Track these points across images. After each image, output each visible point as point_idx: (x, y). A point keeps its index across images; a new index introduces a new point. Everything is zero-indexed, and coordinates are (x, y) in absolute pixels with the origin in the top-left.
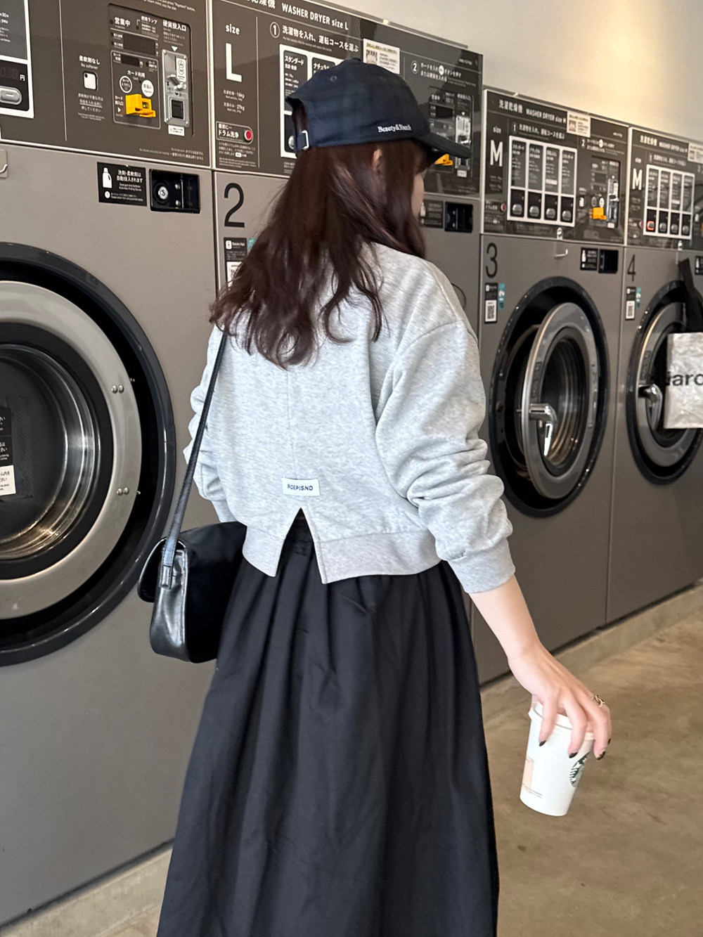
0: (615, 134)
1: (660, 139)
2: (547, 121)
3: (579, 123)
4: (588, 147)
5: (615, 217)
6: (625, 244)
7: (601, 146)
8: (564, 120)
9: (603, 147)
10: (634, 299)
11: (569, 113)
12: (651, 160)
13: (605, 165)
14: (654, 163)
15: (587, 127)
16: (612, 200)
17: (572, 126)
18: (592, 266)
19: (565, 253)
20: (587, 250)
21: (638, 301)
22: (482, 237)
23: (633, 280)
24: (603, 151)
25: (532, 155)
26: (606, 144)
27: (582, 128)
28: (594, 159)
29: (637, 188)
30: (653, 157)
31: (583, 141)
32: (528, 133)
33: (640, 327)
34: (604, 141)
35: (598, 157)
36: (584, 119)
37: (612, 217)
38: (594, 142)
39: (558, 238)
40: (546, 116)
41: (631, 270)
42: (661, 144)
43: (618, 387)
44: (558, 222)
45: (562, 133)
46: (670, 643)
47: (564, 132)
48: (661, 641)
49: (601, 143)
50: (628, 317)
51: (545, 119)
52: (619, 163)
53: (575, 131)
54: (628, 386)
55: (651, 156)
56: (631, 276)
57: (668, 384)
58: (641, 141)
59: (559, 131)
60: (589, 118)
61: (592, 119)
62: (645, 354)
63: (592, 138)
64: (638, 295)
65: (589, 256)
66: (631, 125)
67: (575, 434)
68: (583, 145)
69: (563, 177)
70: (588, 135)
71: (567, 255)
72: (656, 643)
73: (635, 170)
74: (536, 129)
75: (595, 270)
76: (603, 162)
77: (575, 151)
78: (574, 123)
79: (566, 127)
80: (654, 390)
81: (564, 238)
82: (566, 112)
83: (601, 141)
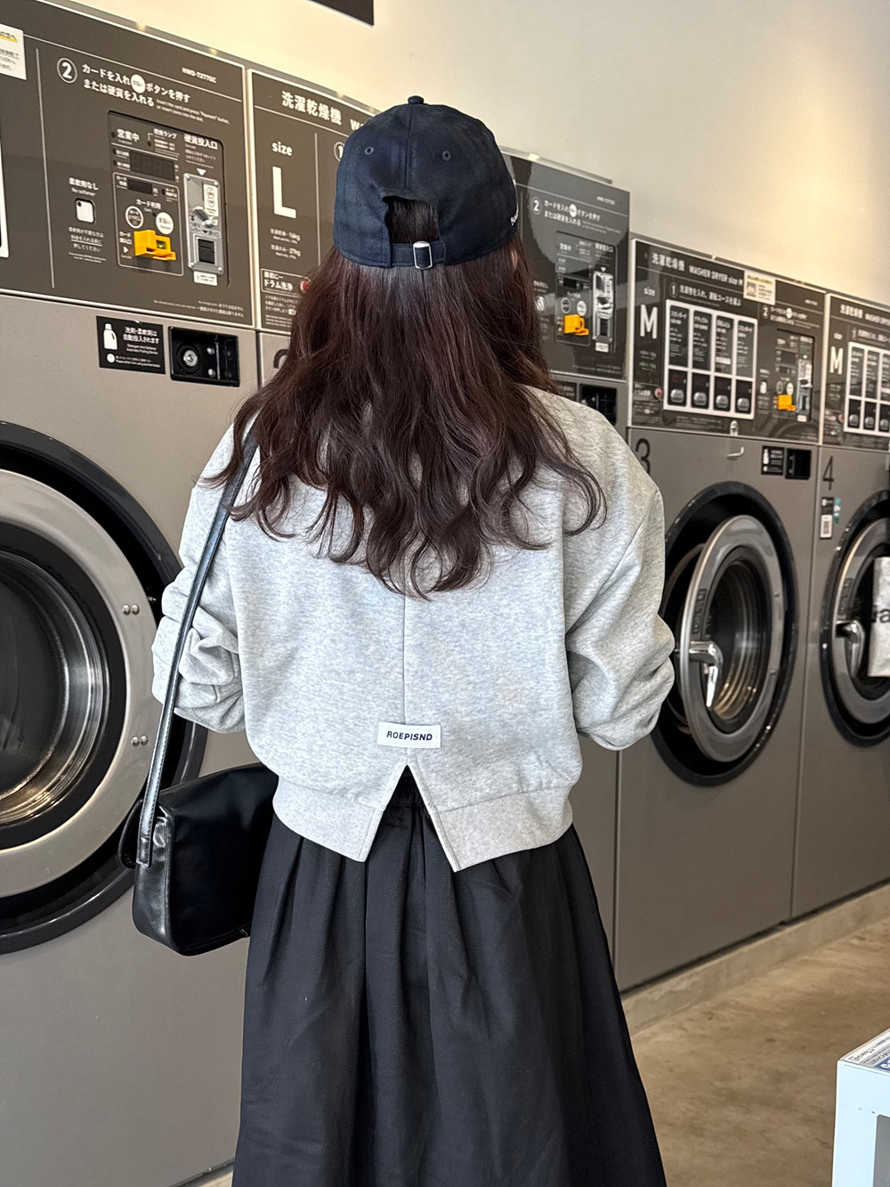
0: (808, 301)
1: (866, 310)
2: (718, 282)
3: (760, 286)
4: (772, 317)
5: (807, 407)
6: (820, 443)
7: (789, 316)
8: (741, 282)
9: (792, 318)
10: (831, 512)
11: (747, 273)
12: (854, 336)
13: (795, 341)
14: (858, 340)
15: (770, 292)
16: (803, 386)
17: (751, 289)
18: (776, 470)
19: (739, 452)
20: (770, 449)
21: (836, 515)
22: (630, 430)
23: (830, 488)
24: (792, 322)
25: (697, 326)
26: (795, 314)
27: (763, 292)
28: (781, 333)
29: (836, 370)
30: (857, 333)
31: (766, 309)
32: (692, 296)
33: (839, 548)
34: (793, 310)
35: (786, 331)
36: (767, 282)
37: (804, 408)
38: (779, 311)
39: (732, 434)
40: (716, 276)
41: (827, 476)
42: (868, 317)
43: (810, 623)
44: (732, 413)
45: (738, 298)
46: (871, 941)
47: (740, 297)
48: (861, 939)
49: (789, 313)
50: (823, 535)
51: (715, 280)
52: (813, 338)
53: (754, 296)
54: (822, 623)
55: (854, 332)
56: (827, 483)
57: (874, 621)
58: (842, 312)
59: (733, 295)
60: (773, 280)
61: (777, 281)
62: (845, 583)
63: (777, 306)
64: (837, 508)
65: (773, 456)
66: (829, 291)
67: (753, 681)
68: (765, 314)
69: (739, 354)
70: (772, 301)
71: (742, 455)
72: (855, 942)
73: (833, 349)
74: (703, 293)
75: (781, 474)
76: (792, 337)
77: (754, 321)
78: (753, 285)
79: (742, 290)
80: (855, 627)
81: (739, 434)
82: (743, 272)
83: (789, 310)
